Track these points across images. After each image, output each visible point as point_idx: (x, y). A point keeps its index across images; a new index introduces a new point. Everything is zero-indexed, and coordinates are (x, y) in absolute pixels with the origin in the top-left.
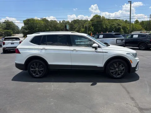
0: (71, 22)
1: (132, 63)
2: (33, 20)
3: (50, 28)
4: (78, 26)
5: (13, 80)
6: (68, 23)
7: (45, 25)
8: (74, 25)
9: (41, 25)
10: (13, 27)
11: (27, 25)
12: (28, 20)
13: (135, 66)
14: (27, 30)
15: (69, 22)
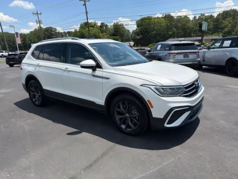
0: (218, 16)
1: (152, 107)
2: (149, 18)
3: (175, 30)
4: (230, 23)
5: (16, 104)
6: (211, 17)
7: (167, 25)
8: (223, 21)
9: (161, 26)
10: (123, 31)
11: (140, 28)
12: (143, 20)
13: (162, 117)
14: (139, 35)
15: (213, 17)
